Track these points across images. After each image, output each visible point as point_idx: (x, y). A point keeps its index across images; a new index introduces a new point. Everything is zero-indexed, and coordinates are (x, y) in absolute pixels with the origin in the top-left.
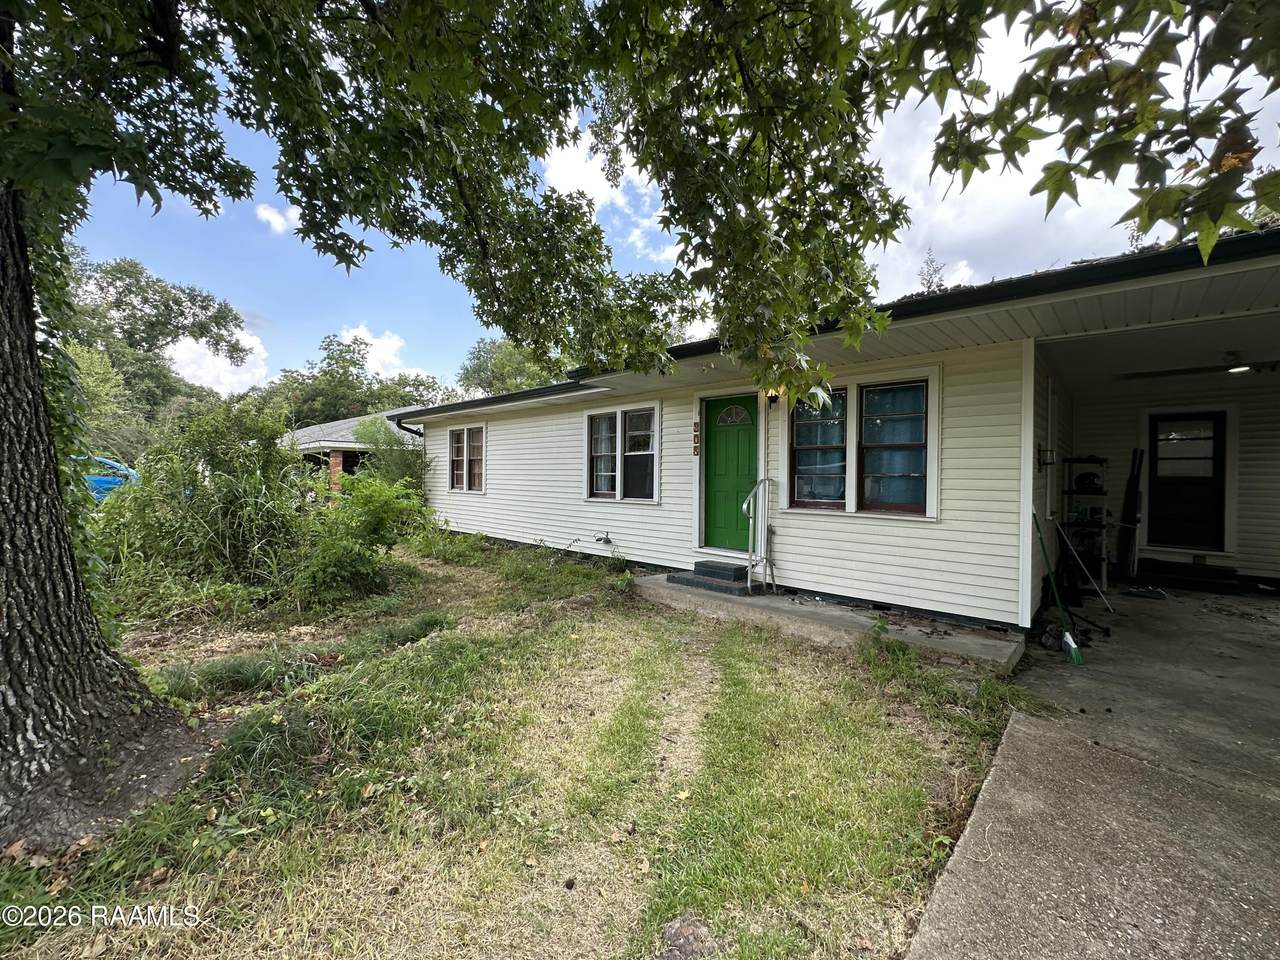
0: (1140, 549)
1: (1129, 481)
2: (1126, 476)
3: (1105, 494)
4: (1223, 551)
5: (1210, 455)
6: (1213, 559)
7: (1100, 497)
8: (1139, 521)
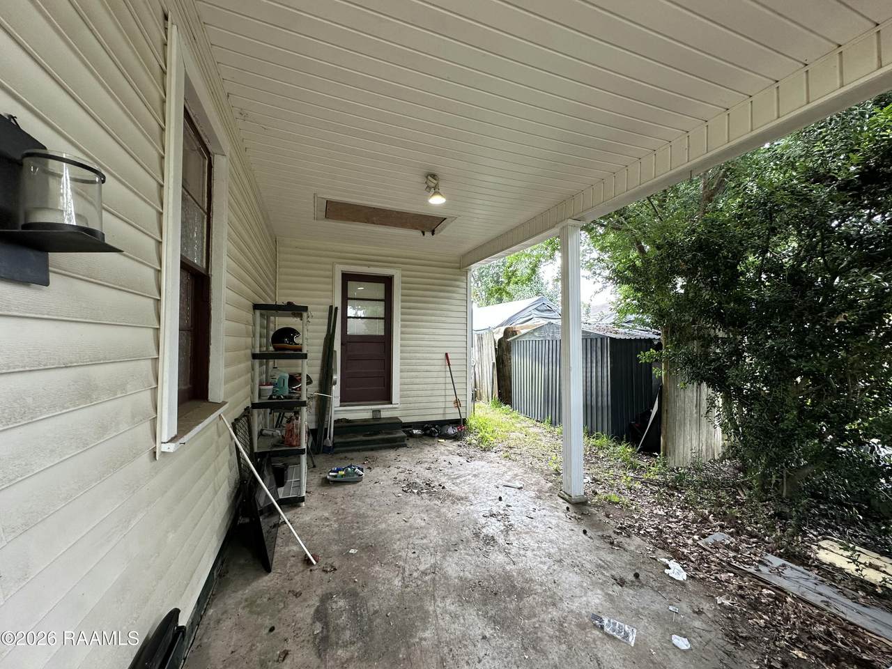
0: (335, 411)
1: (325, 338)
2: (324, 335)
3: (305, 356)
4: (391, 403)
5: (383, 316)
6: (387, 412)
7: (300, 361)
8: (335, 383)
